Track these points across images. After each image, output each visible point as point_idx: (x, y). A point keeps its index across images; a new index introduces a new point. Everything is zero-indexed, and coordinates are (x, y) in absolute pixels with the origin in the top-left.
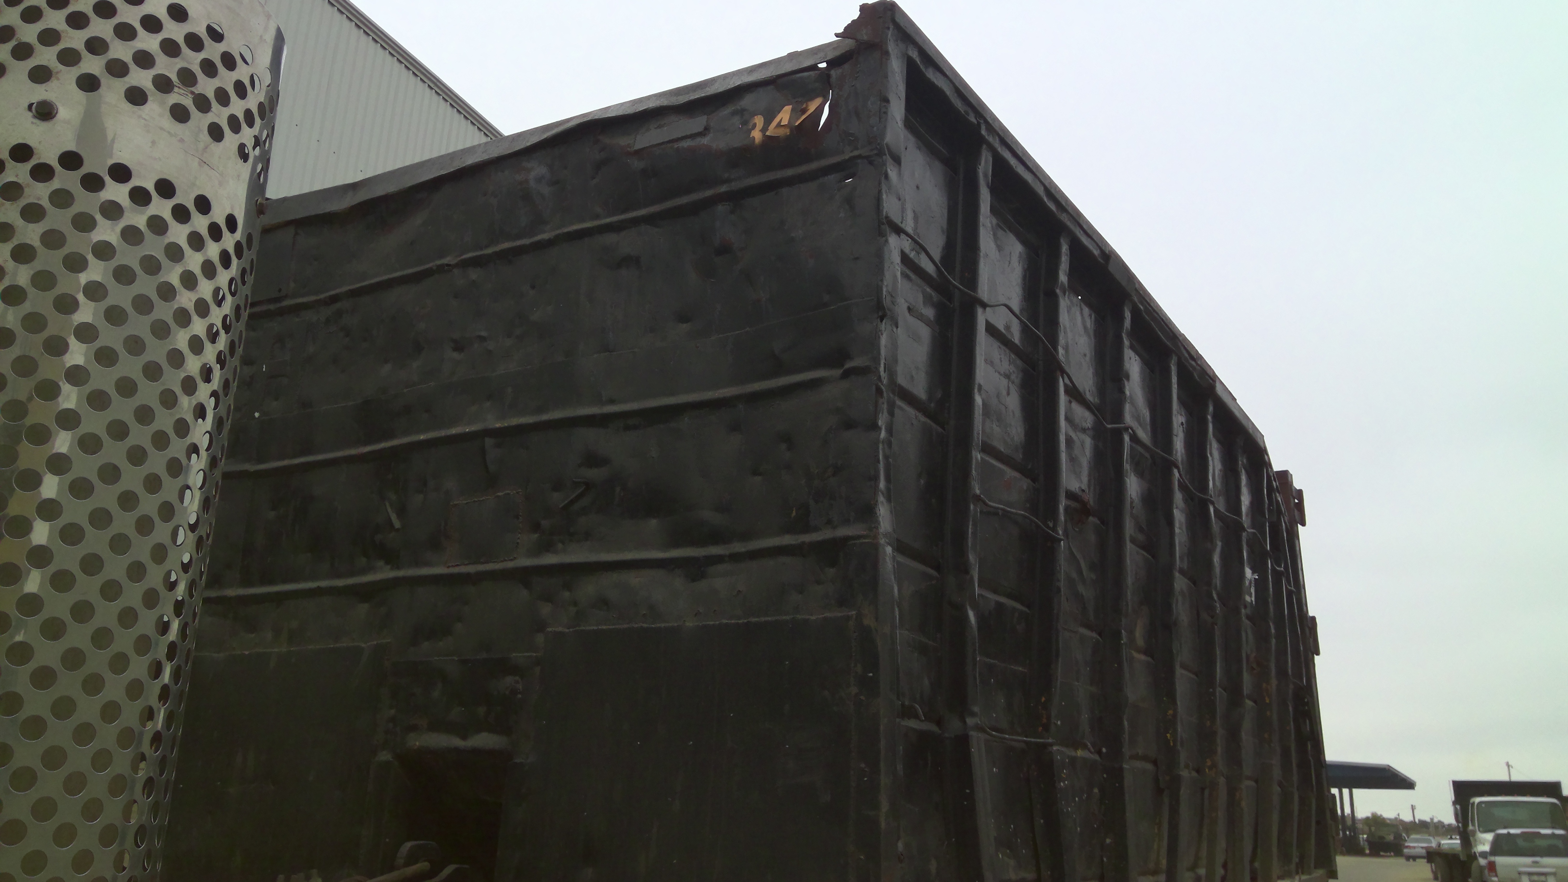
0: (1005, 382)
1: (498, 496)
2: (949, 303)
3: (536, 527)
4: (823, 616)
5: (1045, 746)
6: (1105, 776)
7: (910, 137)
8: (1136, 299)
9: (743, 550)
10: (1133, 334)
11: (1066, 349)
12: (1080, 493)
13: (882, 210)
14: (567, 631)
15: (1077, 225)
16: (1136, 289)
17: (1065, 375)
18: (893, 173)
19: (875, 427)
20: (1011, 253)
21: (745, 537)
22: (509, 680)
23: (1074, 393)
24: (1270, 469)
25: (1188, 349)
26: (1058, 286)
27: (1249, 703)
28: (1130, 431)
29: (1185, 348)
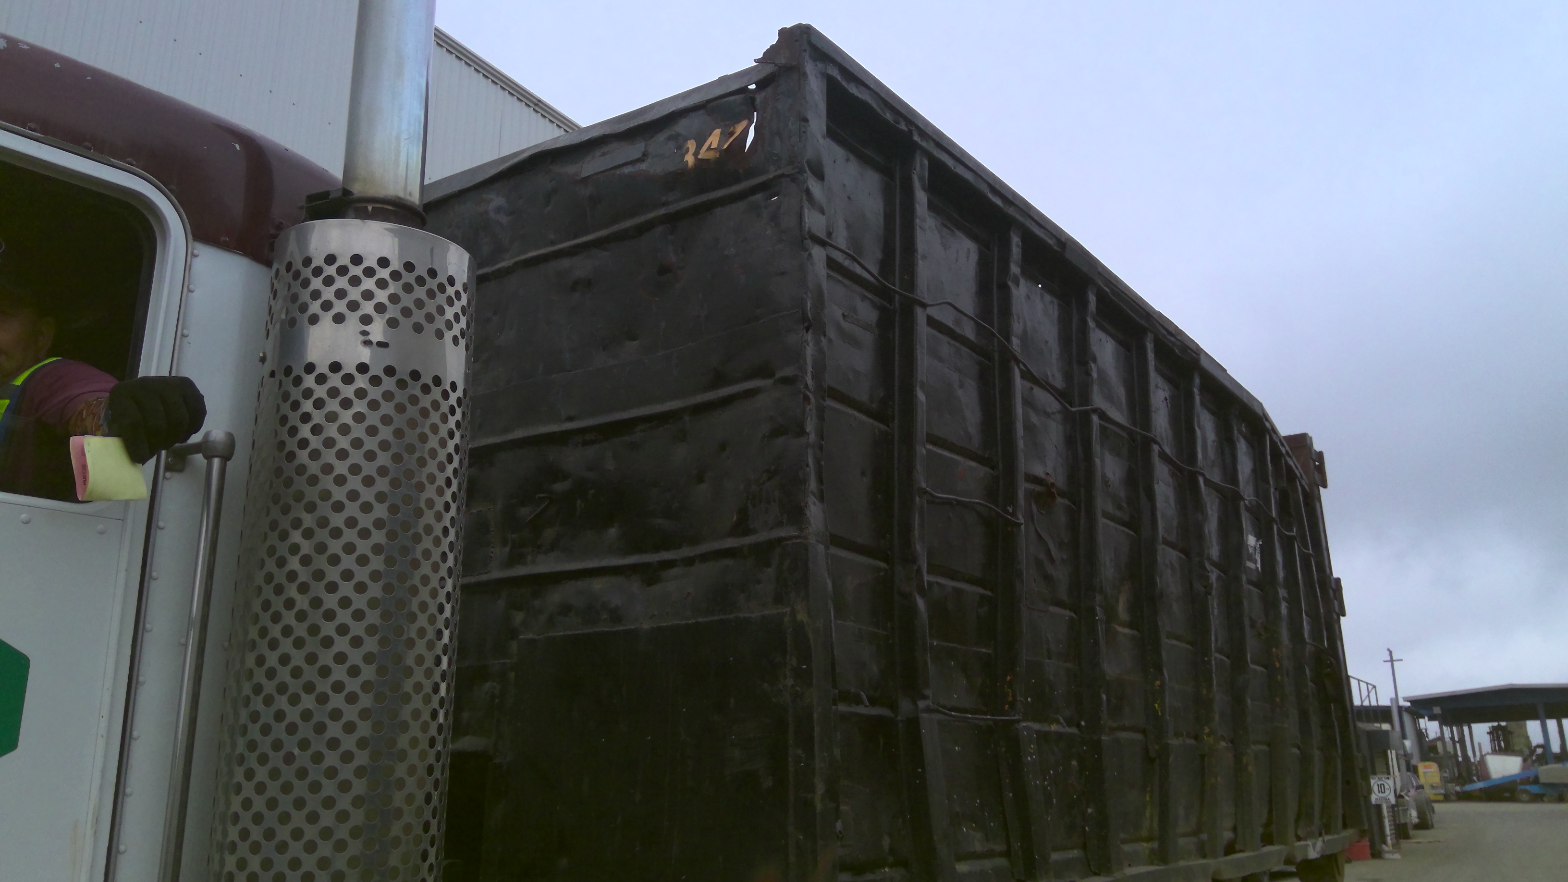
0: (957, 374)
1: (471, 513)
2: (889, 306)
3: (506, 541)
4: (763, 613)
5: (1011, 723)
6: (1083, 748)
8: (1100, 283)
9: (692, 554)
10: (1099, 316)
11: (1023, 338)
12: (1047, 478)
13: (804, 225)
14: (539, 637)
15: (1027, 217)
17: (1021, 364)
18: (814, 188)
19: (801, 432)
20: (958, 251)
21: (694, 541)
22: (488, 686)
23: (1033, 379)
24: (1274, 435)
25: (1166, 325)
26: (1010, 277)
27: (1254, 667)
28: (1099, 411)
29: (1161, 325)
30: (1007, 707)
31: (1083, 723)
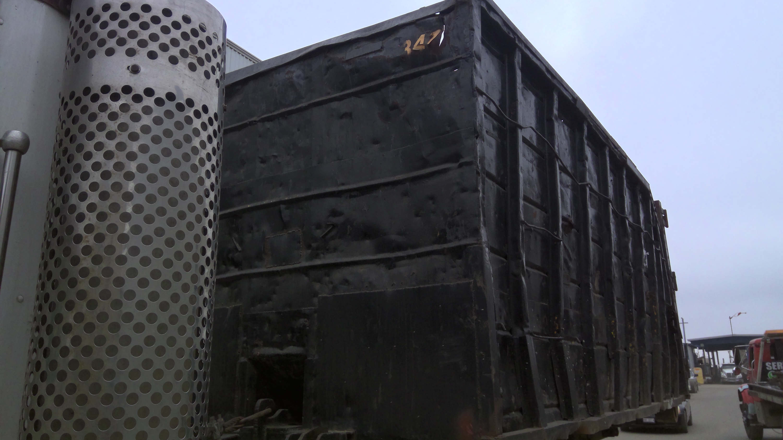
0: (531, 165)
1: (289, 233)
2: (503, 127)
3: (309, 247)
4: (457, 283)
5: (559, 340)
6: (585, 353)
7: (484, 48)
8: (589, 120)
9: (414, 253)
10: (588, 138)
11: (558, 146)
12: (568, 217)
13: (474, 84)
14: (329, 296)
15: (561, 85)
16: (589, 116)
17: (559, 160)
18: (478, 66)
19: (477, 190)
20: (530, 101)
21: (414, 247)
22: (302, 321)
23: (563, 169)
24: (652, 201)
25: (614, 143)
26: (553, 116)
27: (647, 315)
28: (589, 186)
29: (612, 143)
30: (555, 332)
31: (584, 341)
